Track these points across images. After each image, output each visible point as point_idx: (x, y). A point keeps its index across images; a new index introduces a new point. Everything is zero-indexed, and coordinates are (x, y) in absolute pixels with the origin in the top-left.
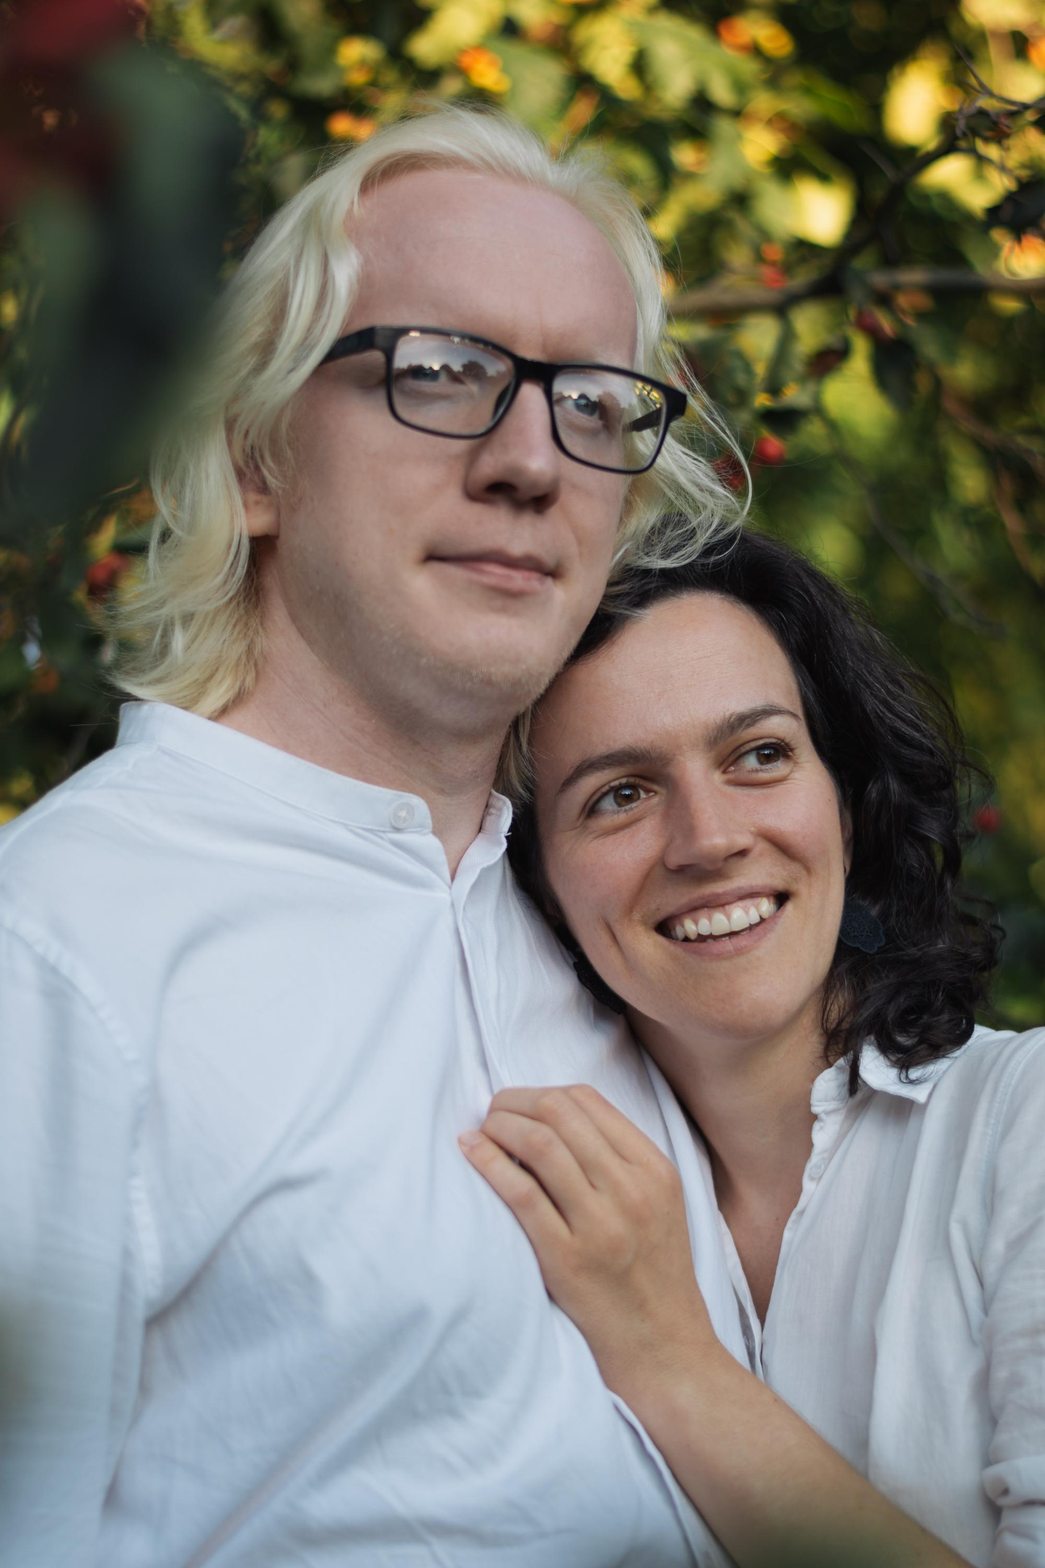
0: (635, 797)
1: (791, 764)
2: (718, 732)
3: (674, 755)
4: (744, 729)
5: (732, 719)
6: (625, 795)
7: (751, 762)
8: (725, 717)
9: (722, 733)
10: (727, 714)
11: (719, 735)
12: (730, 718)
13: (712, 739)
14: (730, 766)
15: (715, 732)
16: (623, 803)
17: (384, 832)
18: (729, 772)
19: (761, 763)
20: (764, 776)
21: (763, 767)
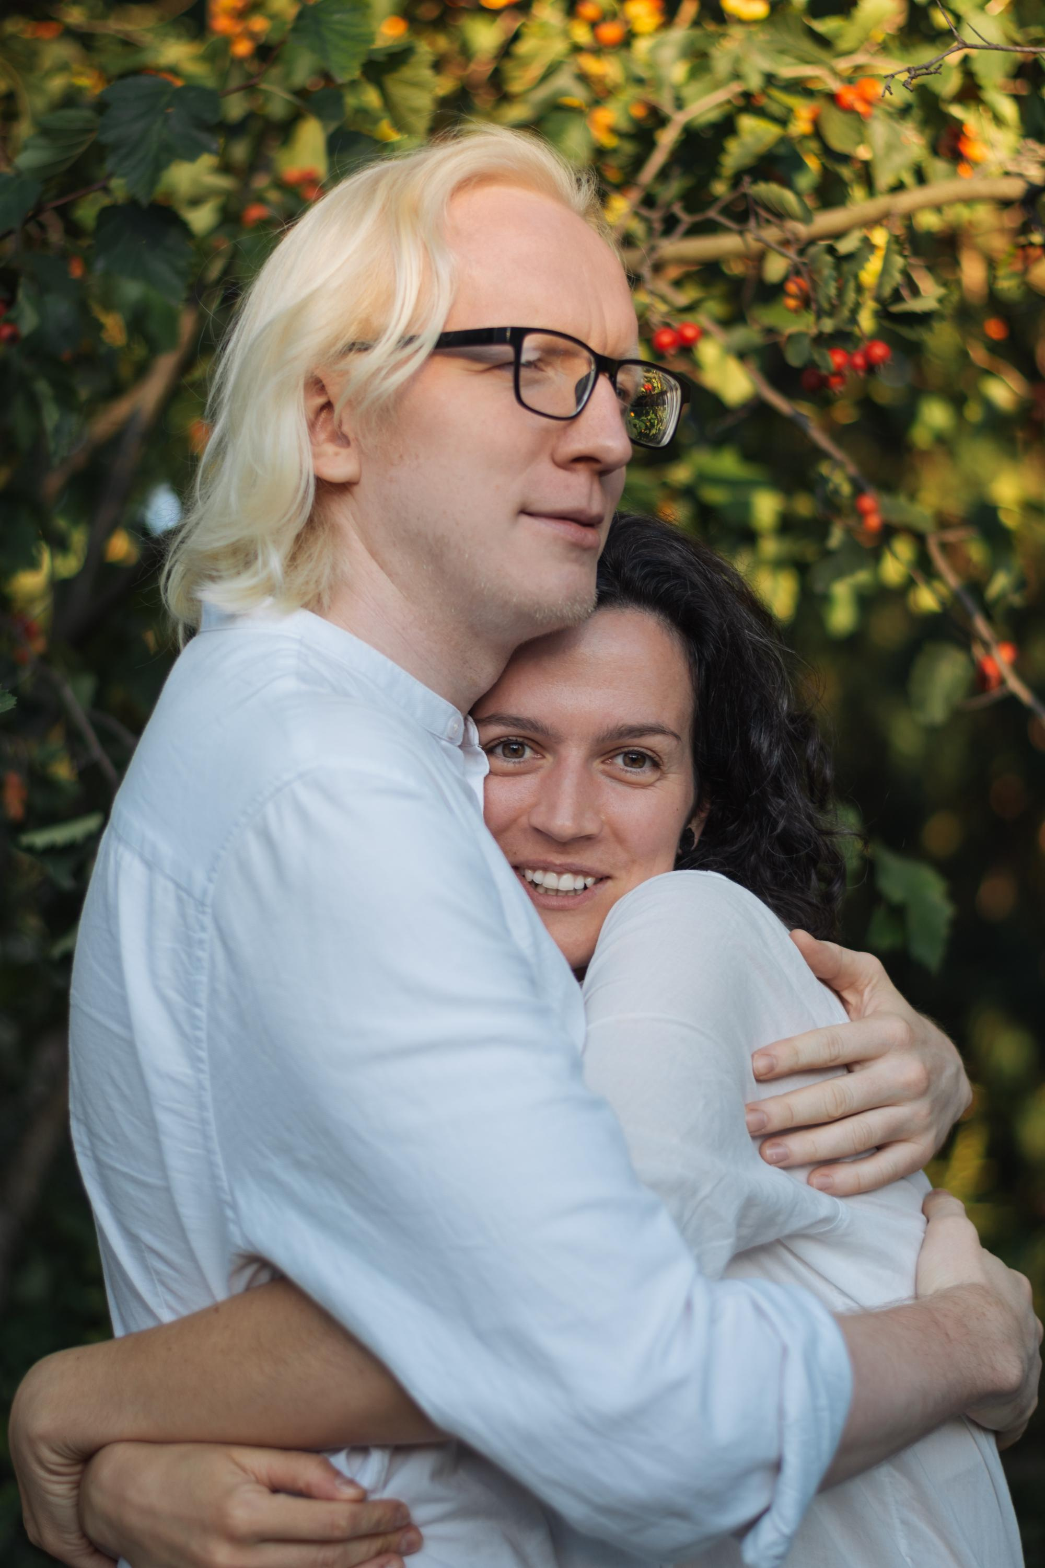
0: (520, 753)
1: (656, 775)
2: (607, 734)
3: (567, 738)
4: (631, 738)
5: (623, 728)
6: (513, 748)
7: (619, 761)
8: (617, 725)
9: (610, 736)
10: (620, 724)
11: (608, 736)
12: (622, 727)
13: (601, 738)
14: (608, 759)
15: (606, 734)
16: (509, 755)
17: (440, 738)
18: (607, 764)
19: (626, 764)
20: (623, 775)
21: (626, 768)
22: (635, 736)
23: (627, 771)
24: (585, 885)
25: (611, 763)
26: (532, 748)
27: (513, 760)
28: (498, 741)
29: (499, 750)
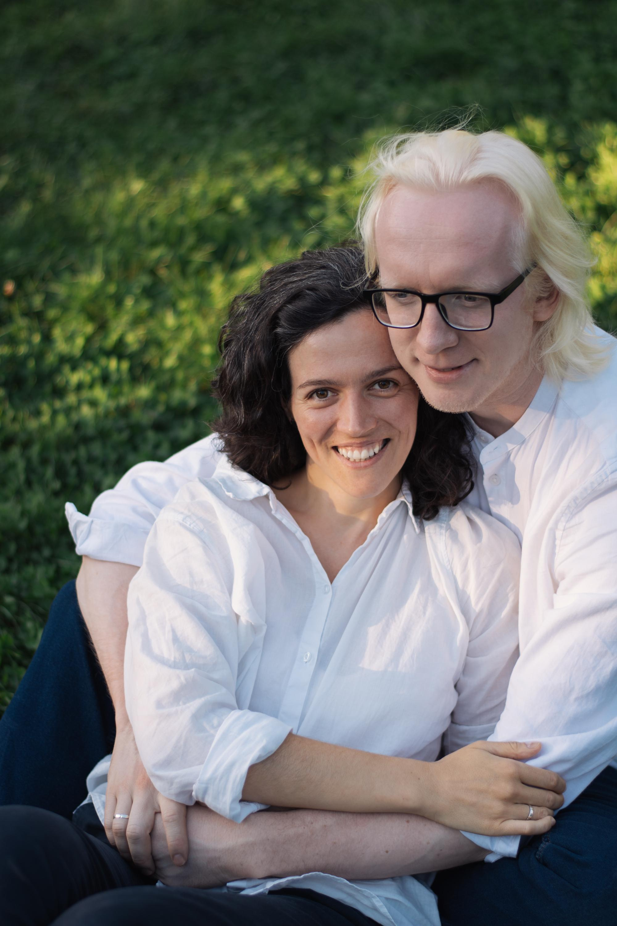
0: (326, 395)
1: (398, 390)
5: (374, 373)
6: (322, 394)
7: (377, 387)
8: (370, 373)
9: (368, 378)
14: (371, 388)
15: (366, 377)
16: (321, 397)
19: (381, 388)
22: (381, 375)
23: (381, 391)
24: (374, 453)
25: (373, 389)
26: (331, 391)
27: (323, 399)
28: (313, 392)
29: (315, 395)
